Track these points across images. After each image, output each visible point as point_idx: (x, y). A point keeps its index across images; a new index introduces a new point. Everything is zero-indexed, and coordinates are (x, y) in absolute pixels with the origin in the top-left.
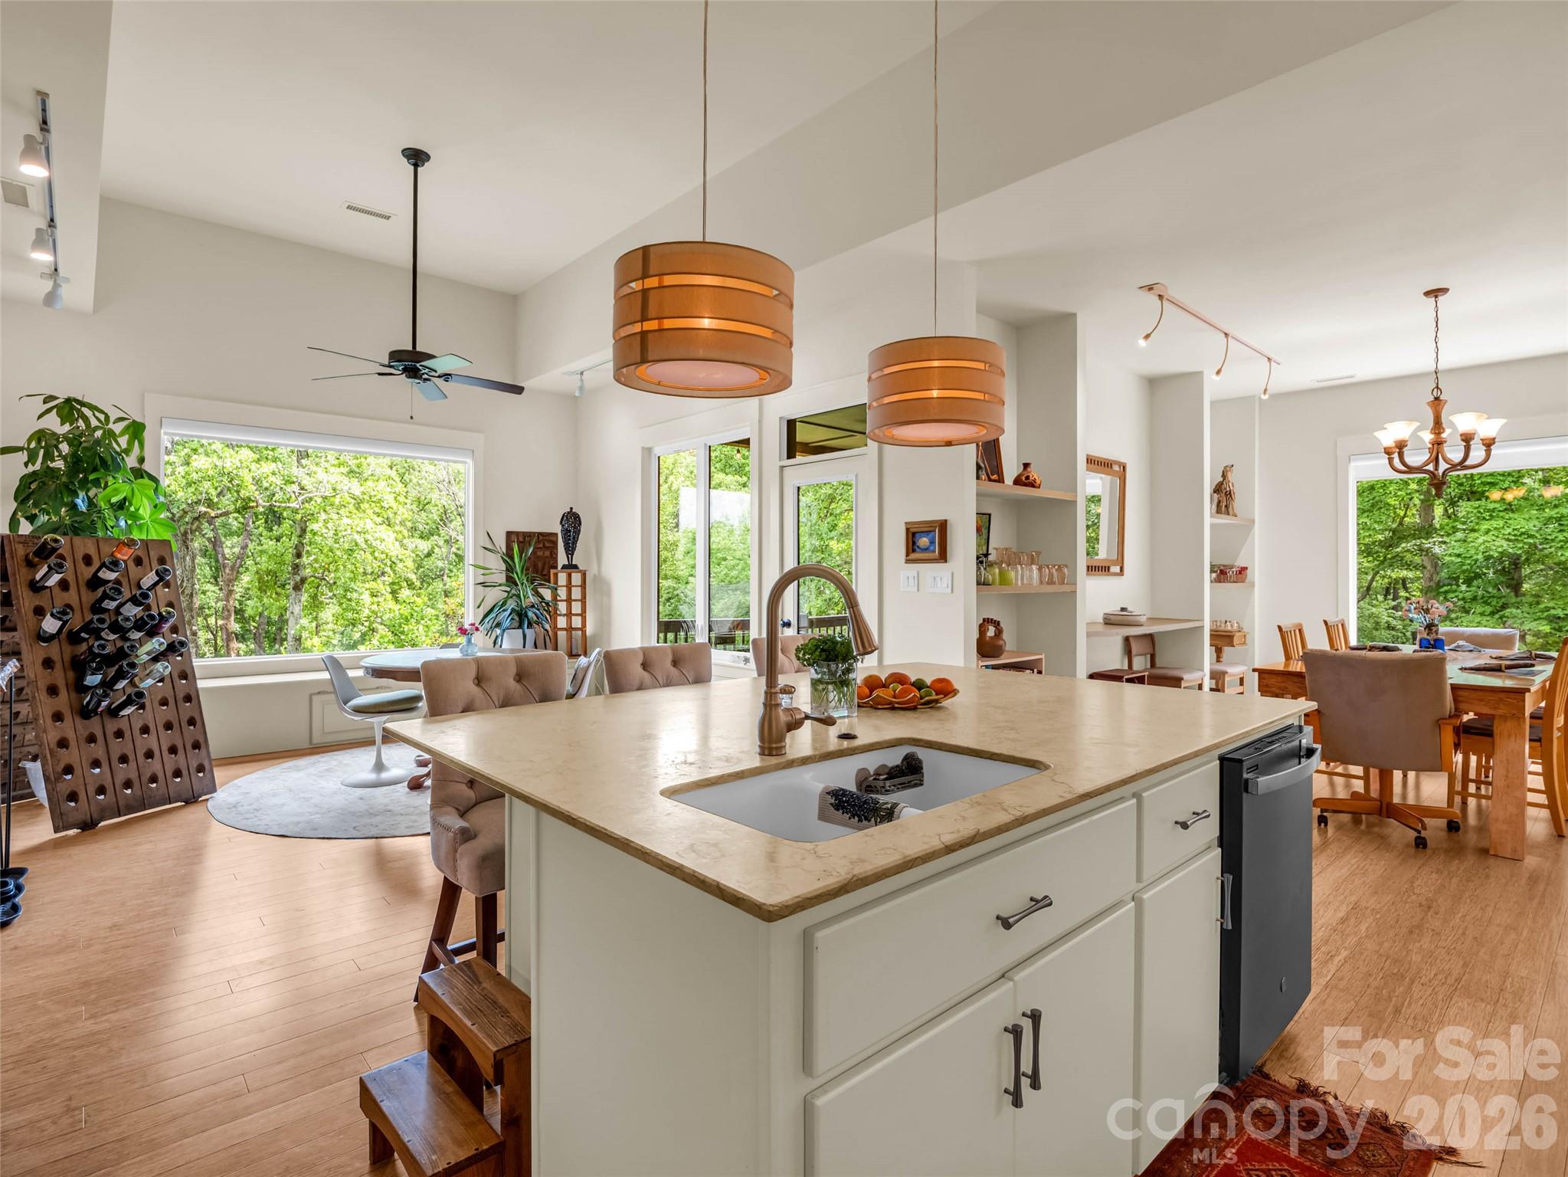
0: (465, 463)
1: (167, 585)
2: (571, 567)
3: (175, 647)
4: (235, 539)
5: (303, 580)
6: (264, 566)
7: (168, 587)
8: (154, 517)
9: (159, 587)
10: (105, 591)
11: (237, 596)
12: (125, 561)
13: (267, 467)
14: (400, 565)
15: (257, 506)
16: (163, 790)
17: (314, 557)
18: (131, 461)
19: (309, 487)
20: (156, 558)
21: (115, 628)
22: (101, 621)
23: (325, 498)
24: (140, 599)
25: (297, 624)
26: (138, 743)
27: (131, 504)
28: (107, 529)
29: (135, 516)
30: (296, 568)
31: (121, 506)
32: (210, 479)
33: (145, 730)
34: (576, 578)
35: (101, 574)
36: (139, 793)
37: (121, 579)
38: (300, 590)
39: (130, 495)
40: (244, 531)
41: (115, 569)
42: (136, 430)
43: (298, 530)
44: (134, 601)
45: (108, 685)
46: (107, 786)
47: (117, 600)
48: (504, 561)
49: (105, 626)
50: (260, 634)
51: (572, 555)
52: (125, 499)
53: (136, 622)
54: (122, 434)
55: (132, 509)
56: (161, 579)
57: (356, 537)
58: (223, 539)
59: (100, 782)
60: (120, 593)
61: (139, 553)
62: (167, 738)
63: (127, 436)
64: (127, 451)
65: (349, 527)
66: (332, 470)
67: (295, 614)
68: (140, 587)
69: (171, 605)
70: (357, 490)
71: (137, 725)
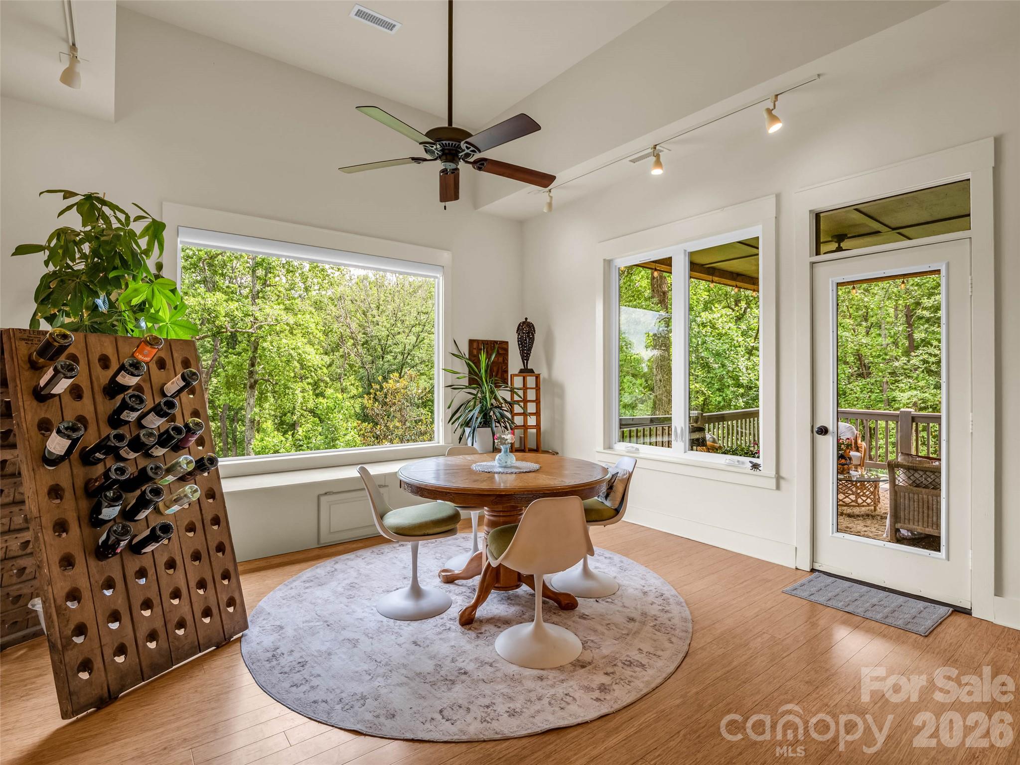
0: (435, 277)
1: (192, 392)
2: (526, 371)
3: (204, 465)
4: (208, 355)
5: (256, 382)
6: (230, 372)
7: (193, 393)
8: (174, 319)
9: (184, 395)
10: (124, 399)
11: (210, 392)
12: (147, 364)
13: (233, 305)
14: (320, 372)
15: (226, 332)
16: (192, 637)
17: (263, 366)
18: (150, 263)
19: (261, 318)
20: (180, 361)
21: (136, 445)
22: (120, 438)
23: (270, 326)
24: (165, 408)
25: (252, 411)
26: (164, 582)
27: (151, 306)
28: (127, 332)
29: (155, 319)
30: (251, 373)
31: (141, 308)
32: (197, 312)
33: (171, 564)
34: (531, 382)
35: (119, 379)
36: (165, 646)
37: (142, 384)
38: (254, 388)
39: (150, 297)
40: (214, 349)
41: (136, 372)
42: (156, 230)
43: (253, 348)
44: (158, 411)
45: (129, 515)
46: (127, 645)
47: (138, 410)
48: (468, 365)
49: (126, 442)
50: (224, 417)
51: (527, 360)
52: (144, 303)
53: (160, 436)
54: (142, 235)
55: (152, 311)
56: (188, 384)
57: (292, 352)
58: (201, 355)
59: (120, 641)
60: (142, 401)
61: (162, 354)
62: (195, 571)
63: (147, 238)
64: (147, 252)
65: (287, 345)
66: (275, 307)
67: (251, 405)
68: (164, 395)
69: (196, 414)
70: (291, 321)
71: (162, 560)
